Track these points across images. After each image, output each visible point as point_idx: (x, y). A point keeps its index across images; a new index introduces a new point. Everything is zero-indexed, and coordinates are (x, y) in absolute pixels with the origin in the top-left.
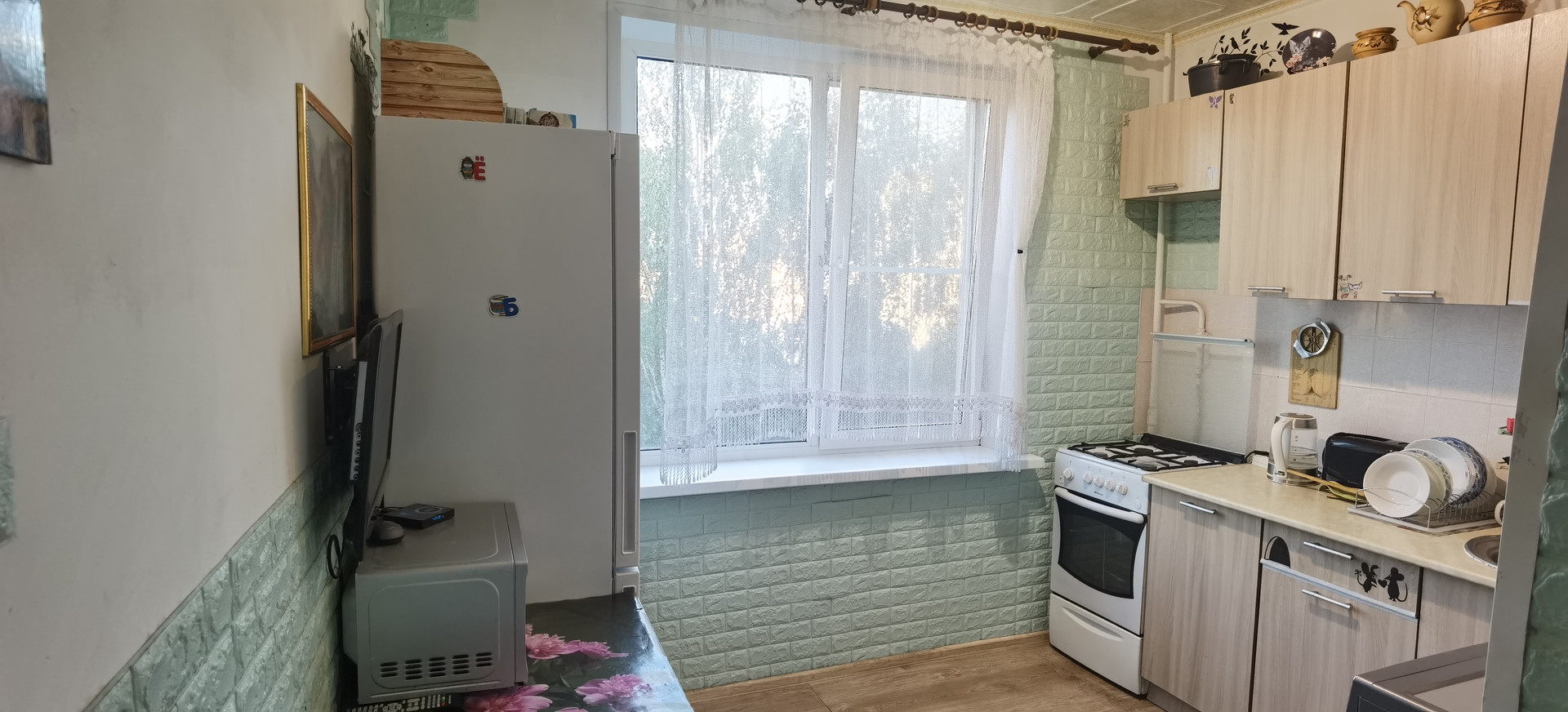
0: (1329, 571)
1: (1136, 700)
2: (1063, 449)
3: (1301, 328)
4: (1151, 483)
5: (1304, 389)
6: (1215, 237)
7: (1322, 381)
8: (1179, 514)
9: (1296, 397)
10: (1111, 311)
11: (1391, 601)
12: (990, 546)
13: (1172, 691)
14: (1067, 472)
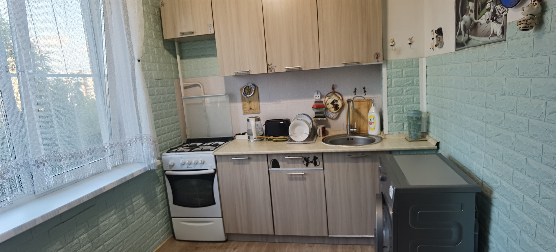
0: (294, 165)
1: (225, 244)
2: (165, 154)
3: (243, 87)
4: (215, 155)
5: (248, 108)
6: (215, 55)
7: (253, 105)
8: (231, 164)
9: (246, 112)
10: (166, 90)
11: (315, 167)
12: (144, 209)
13: (240, 232)
14: (171, 163)
